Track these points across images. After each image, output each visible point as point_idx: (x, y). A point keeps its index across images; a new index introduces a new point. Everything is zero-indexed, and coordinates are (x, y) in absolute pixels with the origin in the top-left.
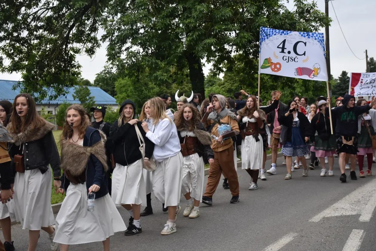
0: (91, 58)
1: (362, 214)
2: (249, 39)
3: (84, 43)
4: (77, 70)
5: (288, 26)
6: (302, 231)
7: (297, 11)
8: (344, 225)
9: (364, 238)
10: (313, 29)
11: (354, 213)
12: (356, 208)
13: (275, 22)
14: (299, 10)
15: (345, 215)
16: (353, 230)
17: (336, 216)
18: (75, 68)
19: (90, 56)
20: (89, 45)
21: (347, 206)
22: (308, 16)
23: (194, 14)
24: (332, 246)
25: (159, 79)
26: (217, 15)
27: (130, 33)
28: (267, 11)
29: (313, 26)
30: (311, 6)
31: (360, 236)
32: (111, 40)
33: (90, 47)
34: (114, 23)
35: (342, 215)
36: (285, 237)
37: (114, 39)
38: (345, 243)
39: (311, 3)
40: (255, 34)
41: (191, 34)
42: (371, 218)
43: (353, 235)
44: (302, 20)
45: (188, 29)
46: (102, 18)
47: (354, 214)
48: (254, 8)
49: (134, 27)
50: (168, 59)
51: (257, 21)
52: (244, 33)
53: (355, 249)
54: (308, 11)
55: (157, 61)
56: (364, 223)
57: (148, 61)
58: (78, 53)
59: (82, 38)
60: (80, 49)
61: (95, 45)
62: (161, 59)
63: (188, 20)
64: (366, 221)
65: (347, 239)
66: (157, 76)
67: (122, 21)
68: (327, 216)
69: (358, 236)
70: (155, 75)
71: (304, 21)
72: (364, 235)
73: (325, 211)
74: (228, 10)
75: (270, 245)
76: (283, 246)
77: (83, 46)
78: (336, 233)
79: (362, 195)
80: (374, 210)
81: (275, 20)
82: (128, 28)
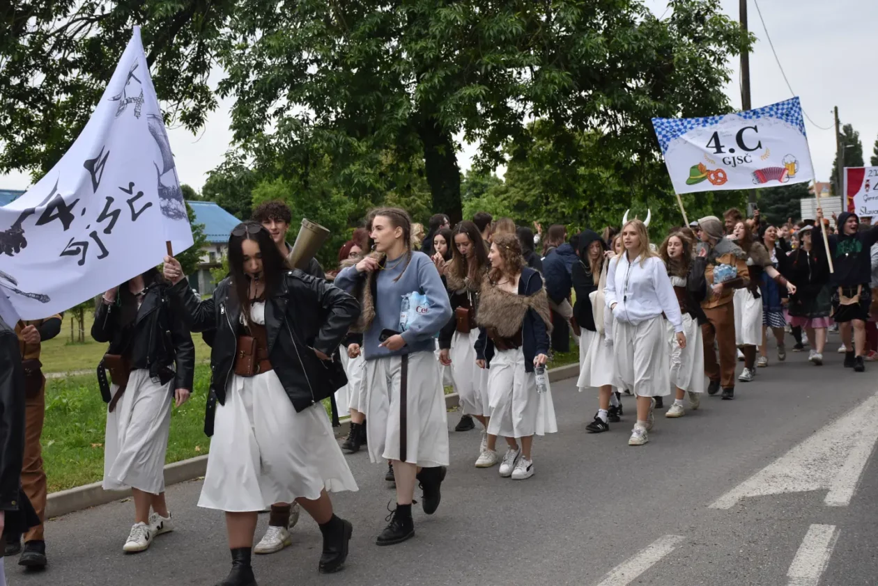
0: (195, 134)
1: (831, 488)
2: (564, 85)
3: (177, 99)
5: (654, 53)
6: (693, 529)
7: (673, 19)
8: (790, 514)
9: (837, 544)
10: (712, 59)
11: (813, 487)
12: (818, 474)
13: (623, 46)
14: (678, 16)
15: (793, 492)
16: (812, 526)
17: (771, 493)
19: (193, 130)
20: (190, 104)
21: (797, 471)
22: (699, 29)
23: (435, 29)
24: (762, 564)
25: (356, 181)
26: (488, 29)
27: (285, 74)
28: (605, 18)
29: (713, 53)
30: (706, 6)
31: (828, 539)
33: (191, 110)
34: (247, 51)
35: (786, 491)
36: (654, 546)
37: (247, 89)
38: (792, 558)
40: (579, 72)
41: (427, 76)
42: (853, 497)
43: (811, 537)
44: (685, 39)
45: (421, 63)
46: (219, 41)
47: (812, 489)
48: (573, 13)
49: (296, 61)
50: (376, 133)
51: (581, 42)
52: (551, 72)
53: (817, 570)
54: (700, 19)
55: (349, 139)
56: (837, 509)
57: (329, 140)
59: (174, 87)
60: (168, 115)
61: (204, 103)
62: (358, 135)
63: (422, 44)
64: (840, 505)
65: (798, 547)
66: (351, 174)
67: (265, 48)
68: (749, 495)
69: (821, 540)
70: (347, 171)
71: (691, 41)
72: (837, 537)
73: (745, 483)
74: (514, 20)
75: (620, 566)
76: (650, 565)
77: (175, 107)
78: (772, 534)
79: (831, 445)
80: (860, 478)
81: (624, 40)
82: (280, 64)
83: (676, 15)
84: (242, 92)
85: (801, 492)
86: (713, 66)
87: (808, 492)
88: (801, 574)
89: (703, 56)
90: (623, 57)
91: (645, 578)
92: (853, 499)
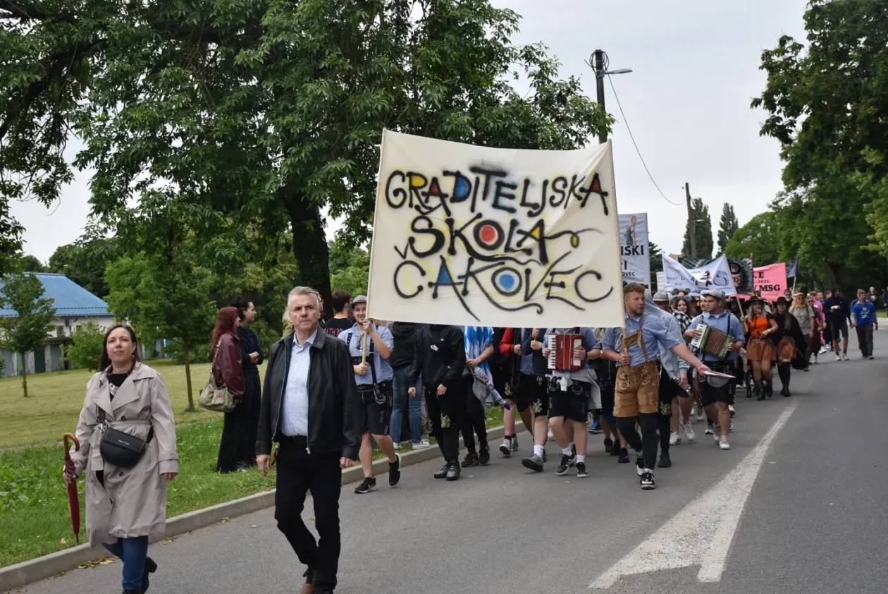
0: (48, 207)
1: (703, 564)
3: (29, 170)
4: (12, 237)
5: (519, 133)
7: (536, 99)
8: (666, 591)
10: (574, 138)
11: (686, 563)
12: (690, 550)
13: (489, 124)
14: (541, 97)
15: (668, 569)
17: (647, 570)
18: (9, 234)
19: (46, 202)
20: (43, 175)
21: (671, 547)
22: (562, 109)
23: (302, 104)
25: (217, 254)
26: (355, 106)
27: (148, 147)
28: (470, 97)
29: (574, 133)
30: (567, 88)
32: (102, 165)
33: (44, 181)
34: (108, 124)
35: (661, 569)
37: (108, 162)
39: (568, 81)
41: (294, 150)
42: (723, 572)
44: (548, 118)
45: (288, 138)
46: (78, 112)
47: (685, 565)
48: (439, 92)
49: (159, 134)
50: (243, 207)
51: (448, 120)
54: (562, 100)
55: (216, 214)
56: (710, 585)
57: (195, 214)
58: (15, 196)
59: (26, 158)
60: (20, 187)
61: (59, 175)
62: (225, 208)
63: (289, 118)
64: (713, 581)
66: (213, 249)
67: (126, 120)
68: (627, 573)
70: (209, 244)
71: (553, 120)
73: (622, 561)
74: (379, 96)
77: (29, 178)
79: (700, 520)
80: (728, 553)
81: (489, 119)
82: (143, 136)
83: (539, 95)
84: (102, 164)
85: (675, 568)
87: (681, 568)
89: (566, 136)
90: (489, 135)
92: (724, 575)
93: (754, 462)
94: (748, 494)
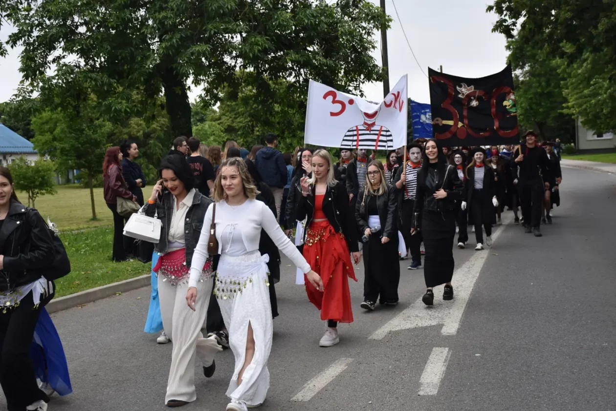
1: (445, 323)
2: (265, 46)
5: (326, 26)
6: (359, 354)
7: (338, 4)
8: (420, 341)
9: (450, 360)
10: (364, 32)
12: (437, 314)
13: (304, 21)
14: (341, 2)
15: (422, 327)
16: (434, 349)
17: (407, 328)
21: (423, 312)
22: (355, 12)
23: (172, 4)
24: (404, 375)
25: (113, 108)
26: (211, 6)
27: (61, 32)
28: (292, 2)
29: (364, 28)
31: (444, 357)
32: (28, 44)
34: (32, 12)
35: (417, 327)
36: (334, 366)
37: (32, 42)
38: (423, 370)
40: (274, 38)
41: (168, 37)
42: (459, 329)
43: (434, 356)
44: (346, 18)
45: (163, 28)
46: (8, 4)
47: (433, 324)
49: (69, 22)
50: (130, 77)
51: (276, 17)
52: (256, 37)
53: (438, 377)
54: (356, 4)
55: (111, 80)
56: (449, 337)
57: (96, 80)
62: (117, 78)
63: (163, 14)
64: (451, 334)
65: (426, 363)
66: (110, 104)
67: (44, 11)
68: (393, 330)
69: (440, 358)
70: (107, 102)
71: (350, 19)
72: (450, 355)
73: (390, 321)
75: (312, 380)
76: (332, 379)
78: (409, 355)
80: (462, 316)
81: (305, 17)
82: (57, 24)
83: (339, 2)
85: (427, 326)
86: (365, 37)
87: (430, 326)
88: (429, 381)
89: (358, 30)
90: (304, 29)
91: (329, 388)
92: (459, 331)
93: (481, 257)
94: (476, 278)
